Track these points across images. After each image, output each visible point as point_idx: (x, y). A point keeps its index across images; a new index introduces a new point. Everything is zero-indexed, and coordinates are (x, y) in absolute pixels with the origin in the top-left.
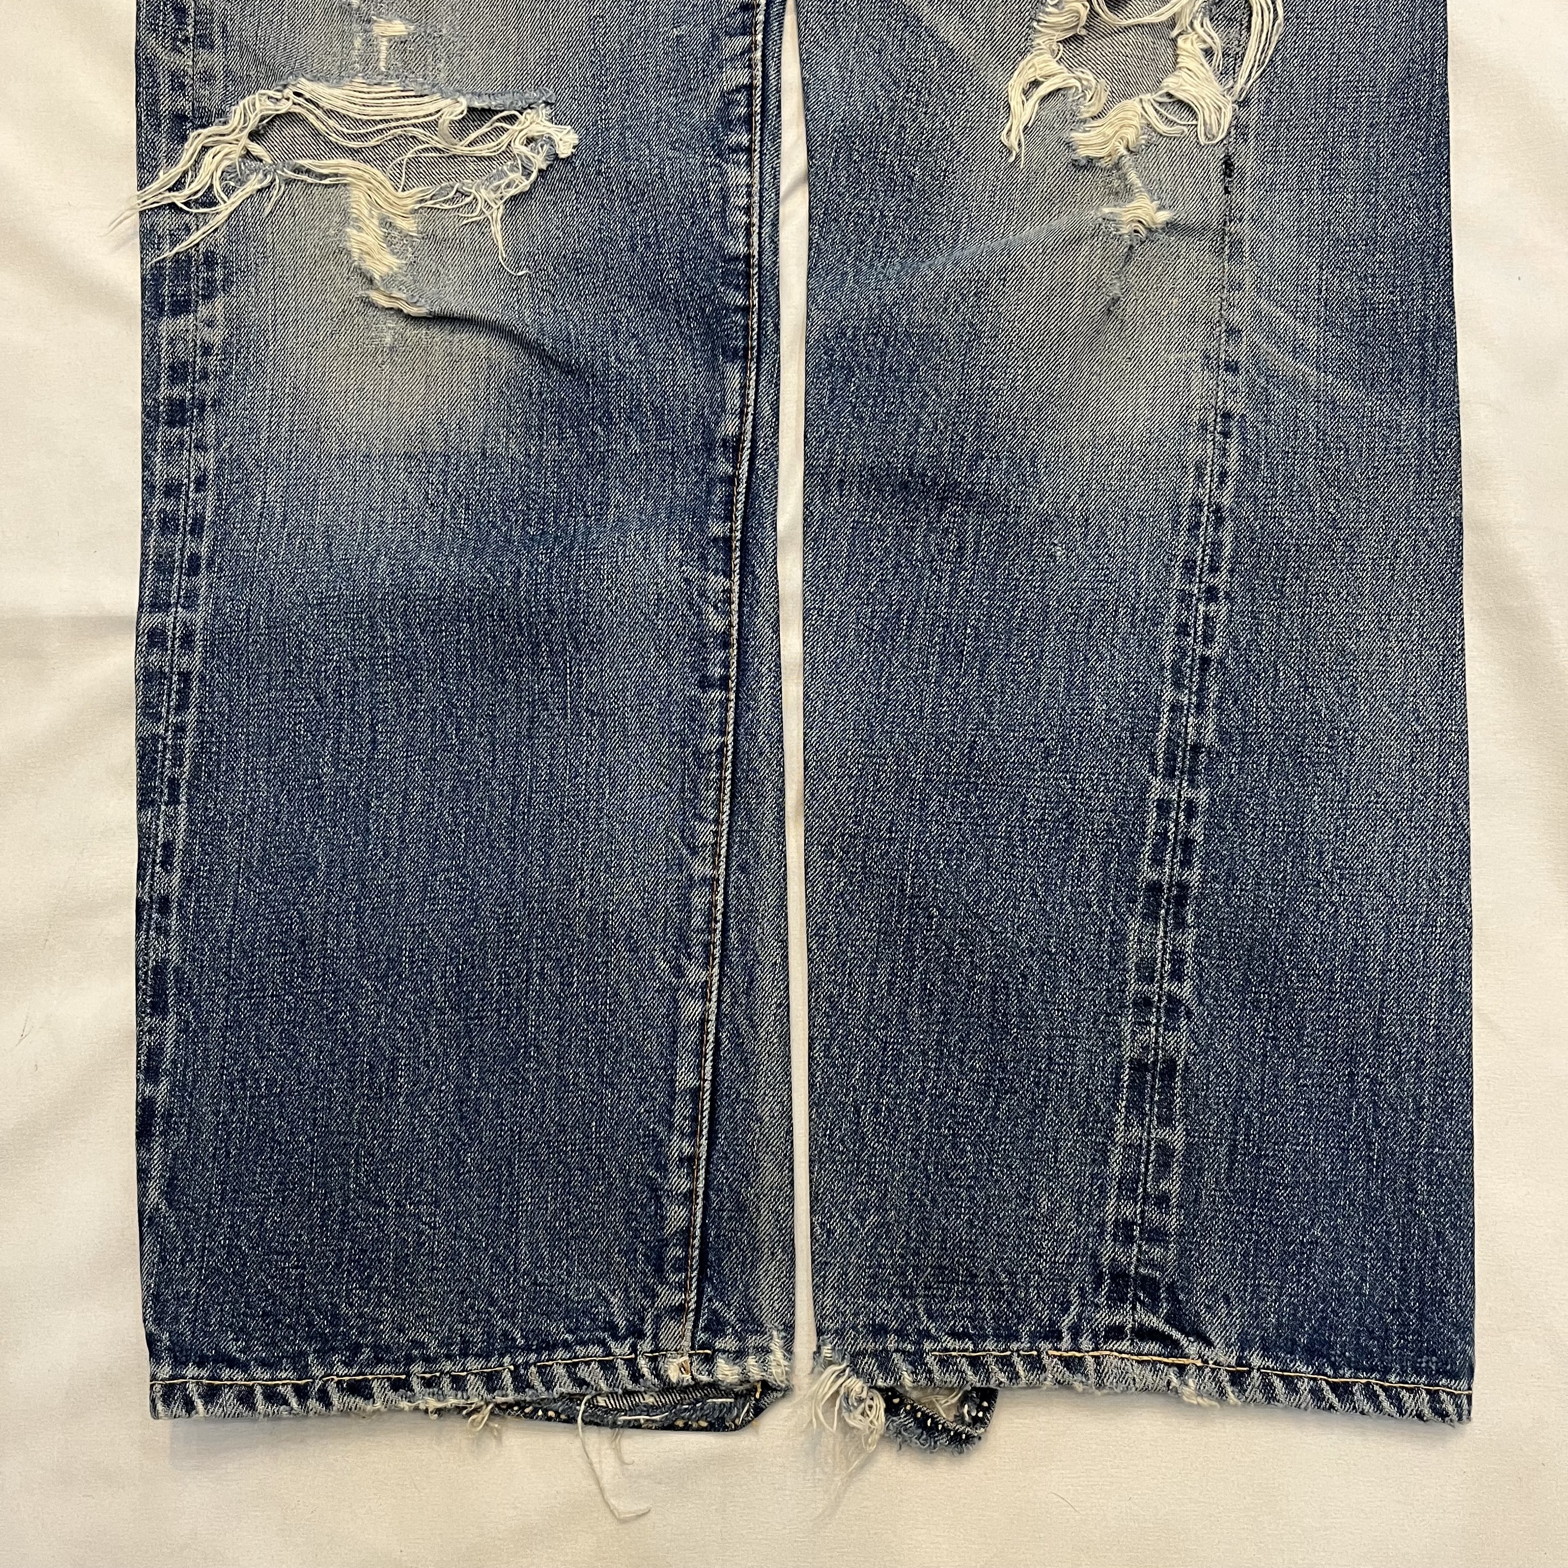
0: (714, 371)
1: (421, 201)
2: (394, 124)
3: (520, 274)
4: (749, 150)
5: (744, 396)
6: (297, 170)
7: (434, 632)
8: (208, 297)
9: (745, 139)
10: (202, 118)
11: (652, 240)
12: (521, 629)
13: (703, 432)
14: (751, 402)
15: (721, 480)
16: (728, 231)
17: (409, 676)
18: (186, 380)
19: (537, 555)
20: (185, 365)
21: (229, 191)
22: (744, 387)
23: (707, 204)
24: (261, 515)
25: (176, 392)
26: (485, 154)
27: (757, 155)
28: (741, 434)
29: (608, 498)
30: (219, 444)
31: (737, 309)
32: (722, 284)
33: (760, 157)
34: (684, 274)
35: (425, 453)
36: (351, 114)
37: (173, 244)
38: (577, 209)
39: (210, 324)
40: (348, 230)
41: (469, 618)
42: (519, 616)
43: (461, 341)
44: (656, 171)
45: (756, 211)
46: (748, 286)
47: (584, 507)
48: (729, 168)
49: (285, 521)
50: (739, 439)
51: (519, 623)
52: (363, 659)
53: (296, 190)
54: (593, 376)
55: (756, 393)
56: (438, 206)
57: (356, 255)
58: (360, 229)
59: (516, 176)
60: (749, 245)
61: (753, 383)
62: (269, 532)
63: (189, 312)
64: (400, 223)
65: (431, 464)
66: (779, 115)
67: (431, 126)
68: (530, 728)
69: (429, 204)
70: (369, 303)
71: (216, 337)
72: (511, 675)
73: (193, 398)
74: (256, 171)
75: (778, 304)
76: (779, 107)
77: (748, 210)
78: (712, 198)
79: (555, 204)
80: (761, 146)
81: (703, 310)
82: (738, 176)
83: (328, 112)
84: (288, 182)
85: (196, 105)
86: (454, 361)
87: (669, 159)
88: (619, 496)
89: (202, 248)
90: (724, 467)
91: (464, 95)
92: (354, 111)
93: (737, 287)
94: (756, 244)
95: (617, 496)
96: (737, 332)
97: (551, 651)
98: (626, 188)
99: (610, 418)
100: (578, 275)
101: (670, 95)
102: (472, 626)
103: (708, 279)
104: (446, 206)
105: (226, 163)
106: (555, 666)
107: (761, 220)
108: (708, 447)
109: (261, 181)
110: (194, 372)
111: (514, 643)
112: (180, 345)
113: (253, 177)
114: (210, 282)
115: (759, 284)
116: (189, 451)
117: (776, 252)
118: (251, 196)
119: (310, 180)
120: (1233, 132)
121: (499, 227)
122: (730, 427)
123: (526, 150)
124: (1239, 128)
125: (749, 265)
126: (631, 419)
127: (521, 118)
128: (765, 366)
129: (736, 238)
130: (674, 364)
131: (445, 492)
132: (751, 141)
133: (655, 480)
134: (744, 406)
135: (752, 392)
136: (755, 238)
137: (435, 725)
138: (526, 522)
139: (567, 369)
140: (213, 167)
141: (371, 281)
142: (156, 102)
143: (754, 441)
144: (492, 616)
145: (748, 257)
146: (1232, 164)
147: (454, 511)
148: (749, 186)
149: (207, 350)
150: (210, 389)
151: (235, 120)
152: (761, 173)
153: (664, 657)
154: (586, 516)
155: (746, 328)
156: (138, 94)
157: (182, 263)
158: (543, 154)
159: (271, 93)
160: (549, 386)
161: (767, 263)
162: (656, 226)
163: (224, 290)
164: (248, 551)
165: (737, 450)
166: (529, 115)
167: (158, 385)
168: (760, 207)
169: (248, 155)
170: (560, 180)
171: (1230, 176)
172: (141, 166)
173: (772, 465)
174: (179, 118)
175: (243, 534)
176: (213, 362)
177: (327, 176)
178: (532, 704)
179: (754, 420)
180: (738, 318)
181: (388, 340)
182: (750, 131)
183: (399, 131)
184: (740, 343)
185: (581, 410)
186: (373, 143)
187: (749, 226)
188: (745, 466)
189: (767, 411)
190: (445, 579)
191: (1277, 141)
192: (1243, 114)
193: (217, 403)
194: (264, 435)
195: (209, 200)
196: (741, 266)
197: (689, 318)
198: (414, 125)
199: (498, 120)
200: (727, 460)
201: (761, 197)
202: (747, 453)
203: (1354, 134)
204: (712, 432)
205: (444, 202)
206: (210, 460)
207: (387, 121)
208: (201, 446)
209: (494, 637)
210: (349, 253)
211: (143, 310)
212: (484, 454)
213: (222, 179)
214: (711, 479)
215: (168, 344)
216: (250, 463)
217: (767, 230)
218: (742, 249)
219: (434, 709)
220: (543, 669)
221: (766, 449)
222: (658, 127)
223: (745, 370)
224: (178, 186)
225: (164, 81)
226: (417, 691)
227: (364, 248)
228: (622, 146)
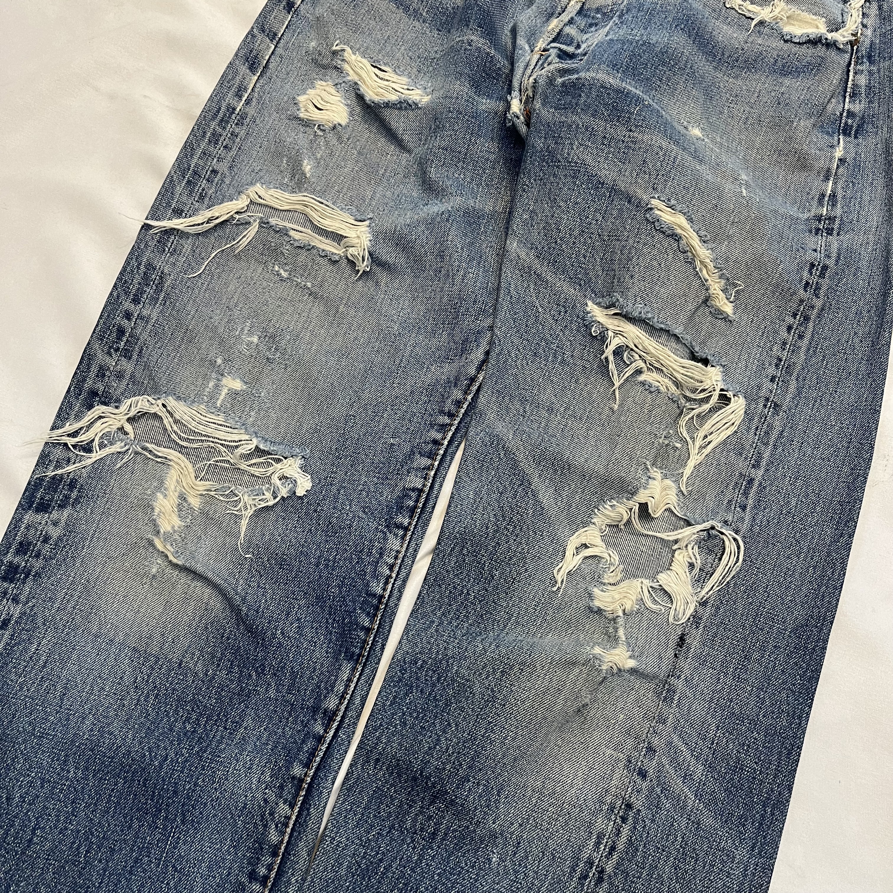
0: (336, 661)
1: (208, 490)
2: (211, 439)
3: (247, 556)
4: (406, 529)
5: (347, 686)
6: (145, 449)
7: (101, 778)
8: (62, 506)
9: (406, 522)
10: (106, 398)
11: (331, 563)
12: (153, 796)
13: (315, 699)
14: (350, 692)
15: (314, 737)
16: (376, 576)
17: (73, 803)
18: (25, 554)
19: (183, 748)
20: (29, 544)
21: (102, 446)
22: (350, 680)
23: (369, 554)
24: (31, 658)
25: (16, 560)
26: (257, 474)
27: (410, 533)
28: (336, 710)
29: (243, 721)
30: (27, 603)
31: (363, 628)
32: (361, 608)
33: (412, 535)
34: (341, 592)
35: (146, 651)
36: (190, 426)
37: (56, 467)
38: (295, 527)
39: (55, 524)
40: (158, 494)
41: (125, 777)
42: (155, 787)
43: (195, 587)
44: (348, 522)
45: (396, 569)
46: (375, 615)
47: (226, 721)
48: (390, 536)
49: (44, 667)
50: (335, 713)
51: (154, 792)
52: (49, 781)
53: (139, 459)
54: (263, 639)
55: (355, 687)
56: (217, 496)
57: (156, 512)
58: (165, 496)
59: (268, 495)
60: (384, 590)
61: (355, 680)
62: (31, 672)
63: (46, 512)
64: (191, 500)
65: (146, 659)
66: (432, 512)
67: (232, 449)
68: (133, 866)
69: (212, 493)
70: (151, 544)
71: (55, 533)
72: (136, 825)
73: (25, 567)
74: (122, 440)
75: (389, 631)
76: (433, 507)
77: (391, 568)
78: (374, 551)
79: (284, 519)
80: (414, 529)
81: (344, 620)
82: (394, 543)
83: (176, 422)
84: (137, 453)
85: (107, 389)
86: (186, 599)
87: (358, 517)
88: (250, 722)
89: (71, 476)
90: (319, 729)
91: (257, 437)
92: (192, 425)
93: (368, 614)
94: (389, 590)
95: (248, 722)
96: (358, 642)
97: (166, 817)
98: (328, 526)
99: (263, 670)
100: (280, 568)
101: (375, 477)
102: (125, 783)
103: (354, 601)
104: (222, 498)
105: (108, 430)
106: (165, 828)
107: (397, 576)
108: (315, 709)
109: (122, 448)
110: (33, 551)
111: (146, 803)
112: (32, 531)
113: (119, 443)
114: (67, 497)
115: (382, 615)
116: (8, 600)
117: (399, 599)
118: (113, 454)
119: (149, 456)
120: (692, 619)
121: (247, 522)
122: (331, 703)
123: (278, 483)
124: (696, 618)
125: (380, 602)
126: (275, 674)
127: (285, 461)
128: (367, 671)
129: (379, 582)
130: (315, 646)
131: (147, 681)
132: (410, 524)
133: (276, 719)
134: (345, 692)
135: (353, 685)
136: (390, 586)
137: (74, 843)
138: (188, 719)
139: (249, 629)
140: (99, 430)
141: (158, 532)
142: (84, 380)
143: (343, 717)
144: (139, 781)
145: (382, 596)
146: (684, 640)
147: (147, 696)
148: (398, 552)
149: (46, 540)
150: (38, 564)
151: (123, 408)
152: (408, 545)
153: (235, 847)
154: (225, 728)
155: (365, 642)
156: (76, 373)
157: (56, 480)
158: (288, 489)
159: (150, 399)
160: (235, 635)
161: (392, 604)
162: (336, 555)
163: (73, 505)
164: (12, 680)
165: (331, 720)
166: (290, 461)
167: (8, 552)
168: (400, 567)
169: (121, 429)
170: (292, 506)
171: (681, 647)
172: (58, 416)
173: (349, 736)
174: (94, 393)
175: (15, 667)
176: (46, 549)
177: (160, 457)
178: (141, 849)
179: (348, 703)
180: (362, 634)
181: (154, 570)
182: (411, 517)
183: (212, 445)
184: (357, 651)
185: (248, 658)
186: (195, 446)
187: (390, 577)
188: (331, 733)
189: (357, 701)
190: (120, 746)
191: (716, 634)
192: (701, 610)
193: (38, 575)
194: (56, 605)
195: (88, 448)
196: (375, 601)
197: (334, 620)
198: (222, 445)
199: (271, 459)
200: (323, 724)
201: (403, 561)
202: (336, 724)
203: (763, 649)
204: (321, 701)
205: (222, 495)
206: (16, 611)
207: (209, 437)
208: (15, 600)
209: (136, 795)
210: (153, 509)
211: (20, 502)
212: (180, 664)
213: (101, 438)
214: (308, 732)
215: (26, 528)
216: (40, 621)
217: (399, 583)
218: (379, 591)
219: (78, 831)
220: (157, 827)
221: (348, 725)
222: (360, 494)
223: (354, 669)
224: (74, 434)
225: (94, 369)
226: (73, 815)
227: (163, 510)
228: (336, 498)
